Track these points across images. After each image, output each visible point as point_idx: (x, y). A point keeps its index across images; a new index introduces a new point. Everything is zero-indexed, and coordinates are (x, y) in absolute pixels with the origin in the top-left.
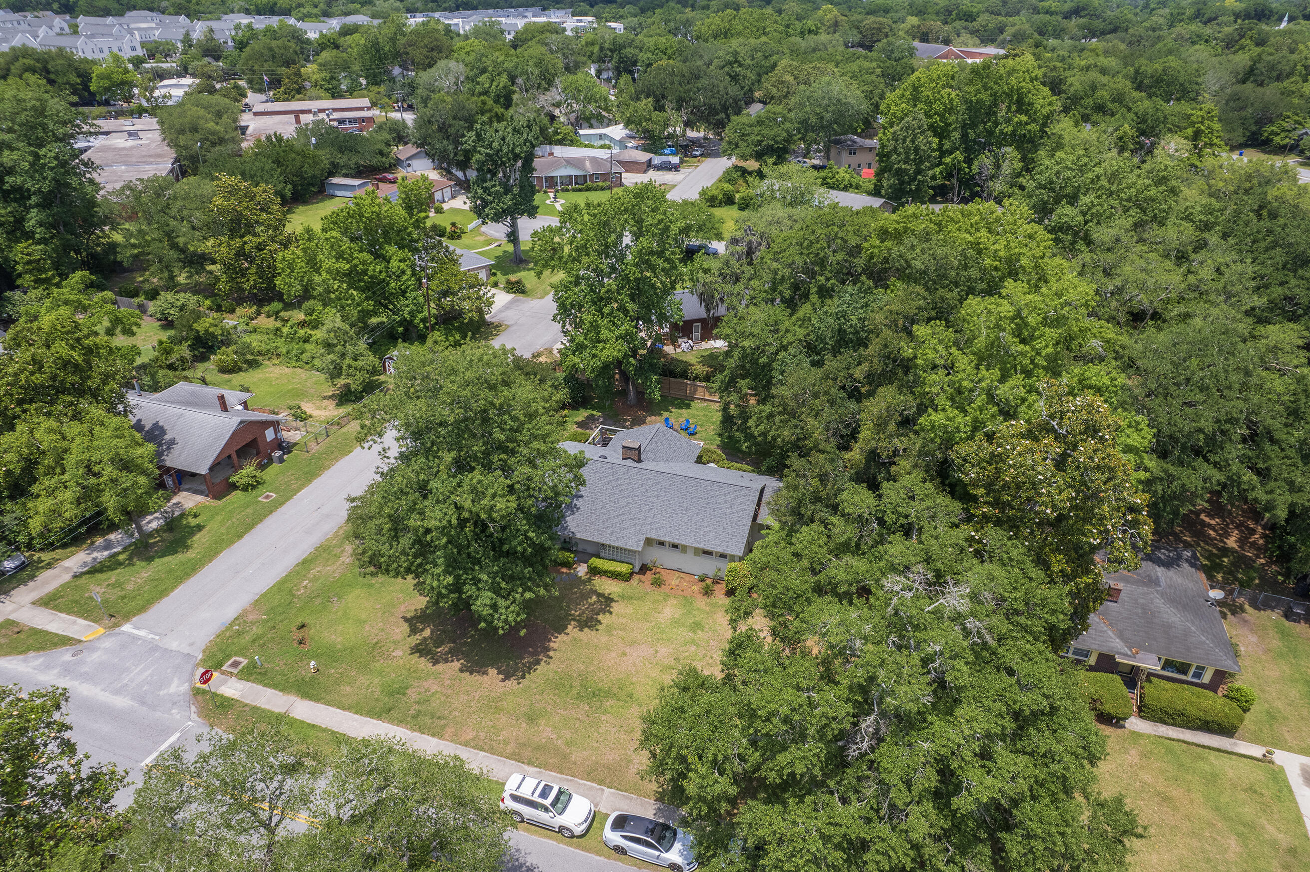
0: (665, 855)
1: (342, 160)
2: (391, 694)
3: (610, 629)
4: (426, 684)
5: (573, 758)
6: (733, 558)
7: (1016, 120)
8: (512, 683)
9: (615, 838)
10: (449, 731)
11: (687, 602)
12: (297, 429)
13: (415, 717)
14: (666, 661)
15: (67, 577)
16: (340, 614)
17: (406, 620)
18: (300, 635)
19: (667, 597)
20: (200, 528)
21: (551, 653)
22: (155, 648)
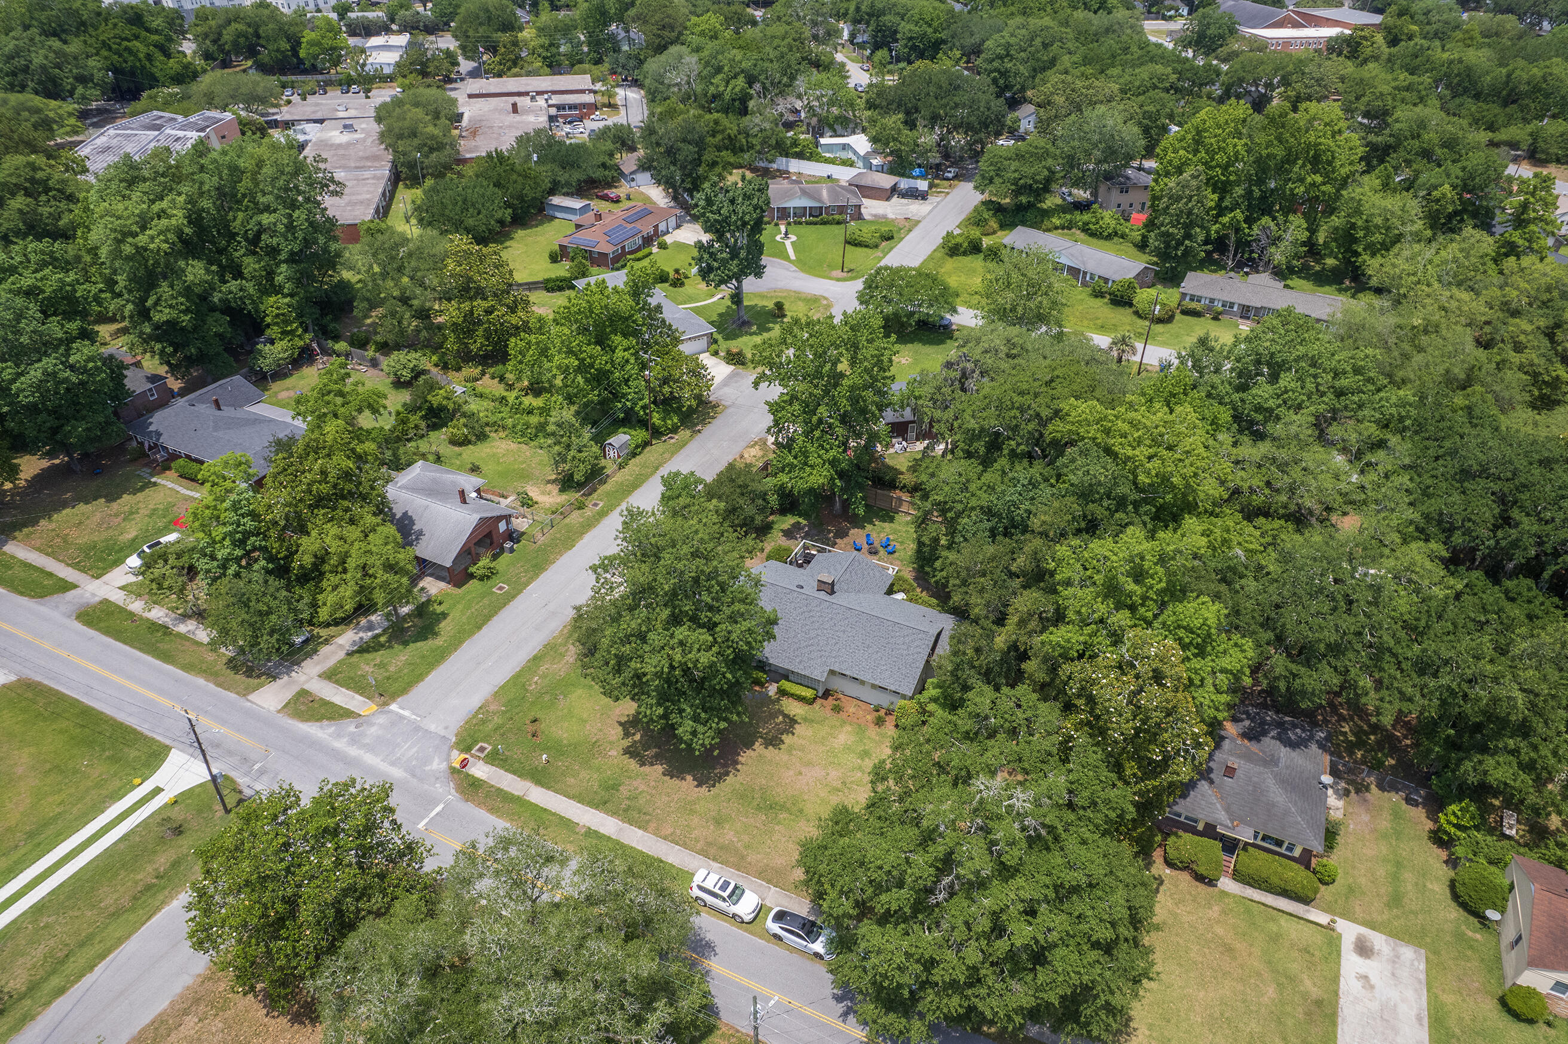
0: (810, 945)
1: (563, 177)
2: (607, 789)
3: (791, 749)
4: (635, 783)
5: (749, 859)
6: (904, 697)
7: (1309, 180)
8: (704, 789)
9: (775, 928)
10: (653, 825)
11: (860, 730)
12: (524, 517)
13: (626, 810)
14: (835, 784)
15: (342, 654)
17: (620, 724)
18: (531, 728)
19: (844, 723)
20: (444, 615)
21: (739, 767)
22: (417, 728)
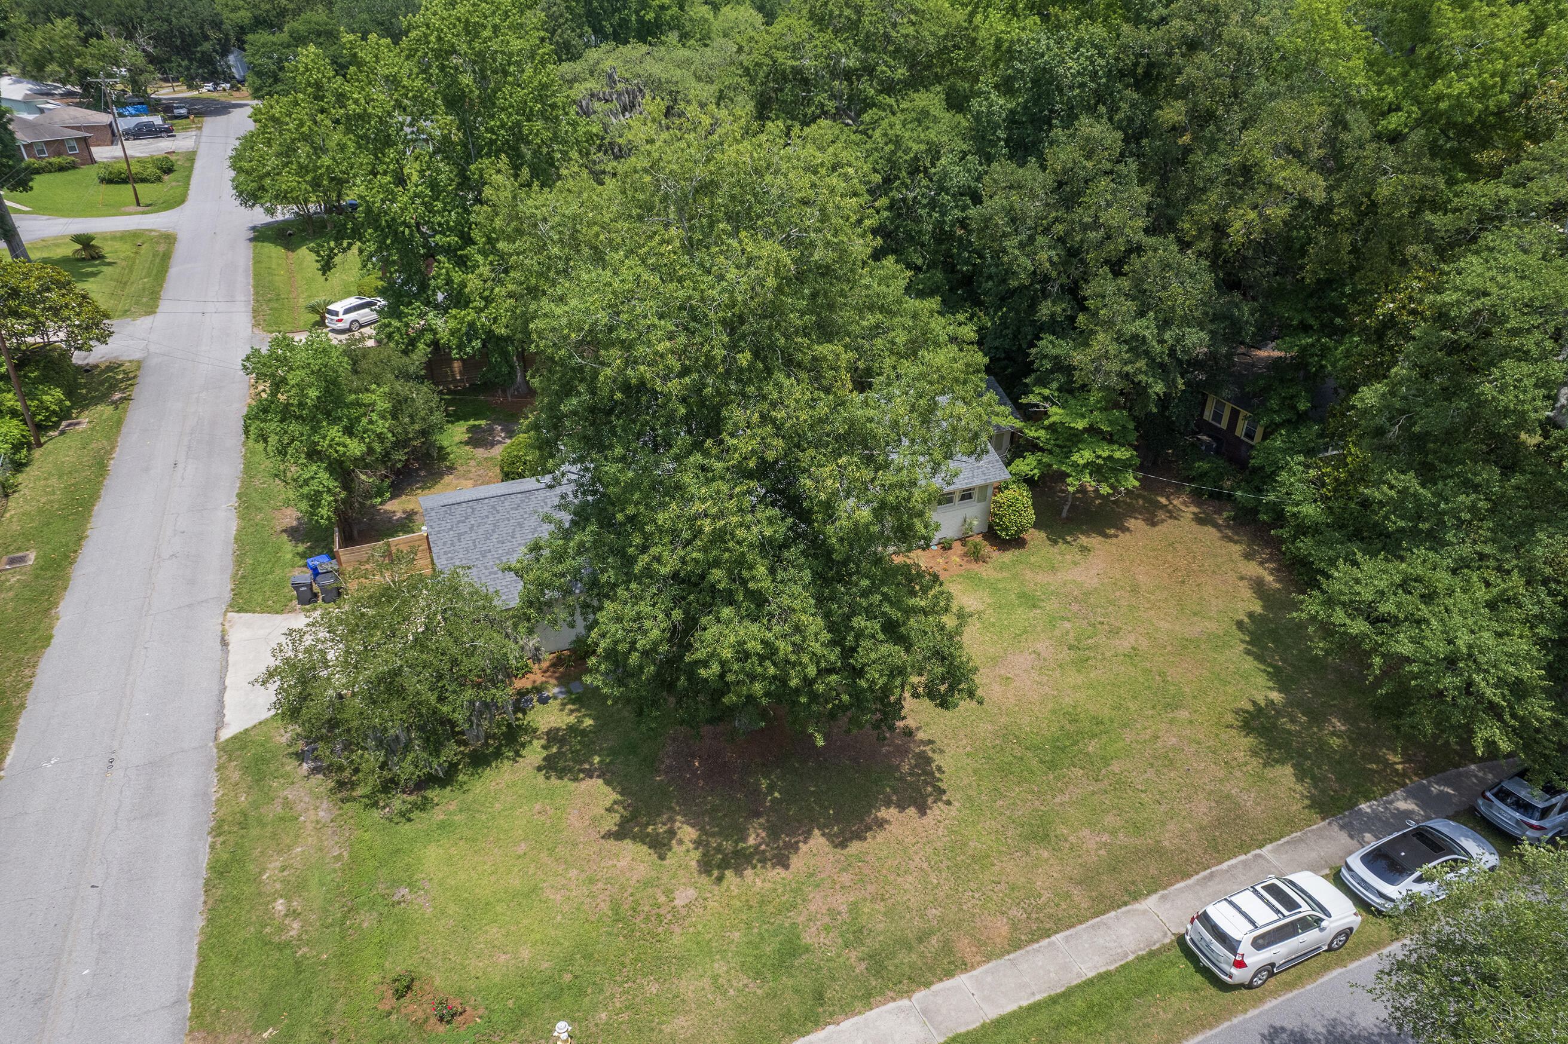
2: (781, 968)
4: (817, 903)
5: (1169, 845)
8: (937, 809)
10: (963, 946)
11: (973, 579)
16: (452, 909)
17: (620, 834)
21: (921, 735)
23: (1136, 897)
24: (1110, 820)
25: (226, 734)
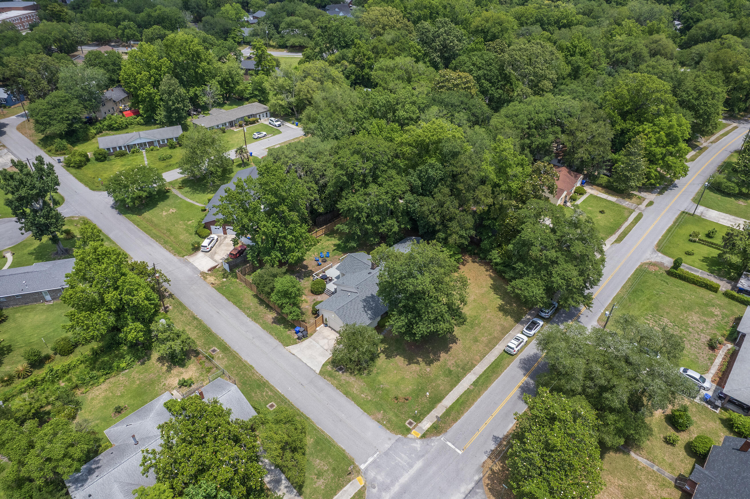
2: (451, 374)
4: (449, 363)
8: (458, 342)
10: (474, 362)
13: (464, 370)
16: (392, 385)
17: (409, 364)
18: (401, 400)
23: (495, 346)
24: (485, 334)
25: (318, 371)
